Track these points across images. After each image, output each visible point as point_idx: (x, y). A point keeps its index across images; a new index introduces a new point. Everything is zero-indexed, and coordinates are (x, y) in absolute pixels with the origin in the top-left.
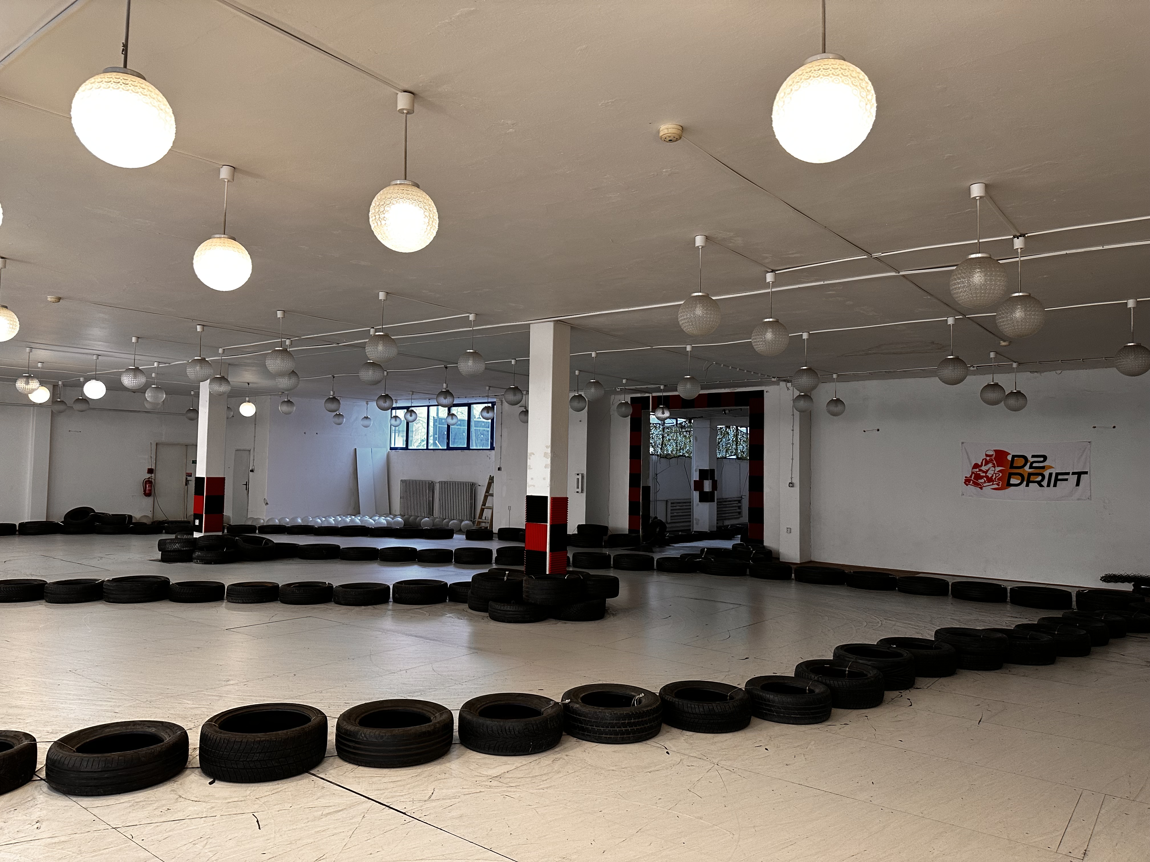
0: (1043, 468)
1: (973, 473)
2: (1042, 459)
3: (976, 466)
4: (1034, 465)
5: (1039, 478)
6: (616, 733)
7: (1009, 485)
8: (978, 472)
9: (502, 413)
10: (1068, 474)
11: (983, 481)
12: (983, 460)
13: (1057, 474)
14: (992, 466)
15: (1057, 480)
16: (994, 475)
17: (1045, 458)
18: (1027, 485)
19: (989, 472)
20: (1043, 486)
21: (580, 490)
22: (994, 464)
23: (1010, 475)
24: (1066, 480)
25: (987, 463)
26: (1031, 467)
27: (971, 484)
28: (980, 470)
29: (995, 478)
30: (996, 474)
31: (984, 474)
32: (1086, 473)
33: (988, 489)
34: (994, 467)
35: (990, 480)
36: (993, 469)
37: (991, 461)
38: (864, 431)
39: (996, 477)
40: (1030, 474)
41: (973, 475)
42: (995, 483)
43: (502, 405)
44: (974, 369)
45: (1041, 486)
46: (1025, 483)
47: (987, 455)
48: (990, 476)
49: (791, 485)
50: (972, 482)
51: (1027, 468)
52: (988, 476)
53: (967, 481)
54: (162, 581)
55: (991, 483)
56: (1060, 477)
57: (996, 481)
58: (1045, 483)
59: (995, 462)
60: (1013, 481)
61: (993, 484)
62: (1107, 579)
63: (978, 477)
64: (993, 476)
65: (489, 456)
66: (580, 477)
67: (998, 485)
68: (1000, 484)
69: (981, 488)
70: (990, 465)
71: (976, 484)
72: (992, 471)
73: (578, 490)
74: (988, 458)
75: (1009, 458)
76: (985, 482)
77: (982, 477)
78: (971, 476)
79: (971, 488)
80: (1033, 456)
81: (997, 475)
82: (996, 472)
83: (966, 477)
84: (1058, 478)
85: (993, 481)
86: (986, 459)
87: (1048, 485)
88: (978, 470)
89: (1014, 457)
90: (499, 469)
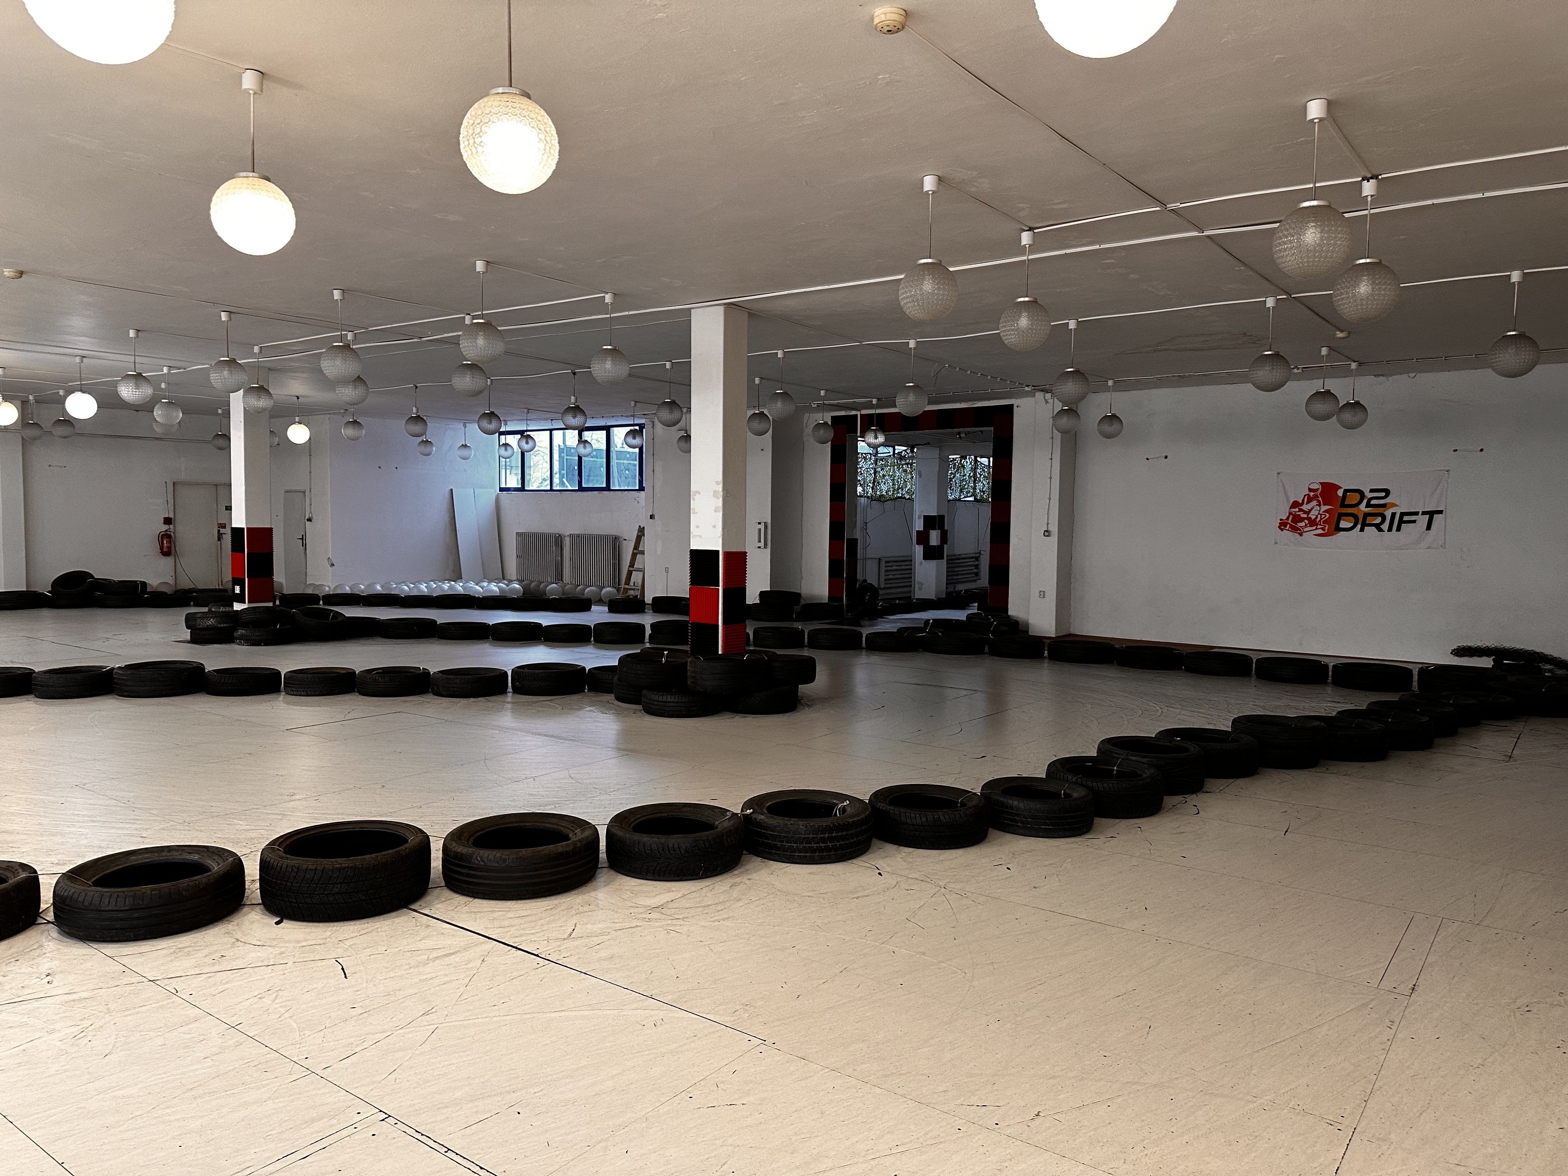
0: (1384, 506)
1: (1290, 513)
2: (1383, 494)
3: (1295, 504)
4: (1373, 502)
5: (1378, 520)
6: (813, 851)
7: (1338, 529)
8: (1297, 513)
9: (653, 439)
10: (1417, 513)
11: (1303, 524)
12: (1305, 496)
13: (1403, 514)
14: (1317, 505)
15: (1401, 522)
16: (1319, 516)
17: (1387, 492)
18: (1362, 530)
19: (1312, 513)
20: (1383, 531)
21: (762, 544)
22: (1319, 501)
23: (1340, 516)
24: (1414, 522)
25: (1310, 500)
26: (1368, 505)
27: (1287, 528)
28: (1300, 510)
29: (1320, 521)
30: (1321, 515)
31: (1305, 516)
32: (1441, 512)
33: (1310, 535)
34: (1319, 505)
35: (1313, 523)
36: (1318, 508)
37: (1316, 497)
38: (1148, 459)
39: (1321, 519)
40: (1366, 515)
41: (1291, 516)
42: (1319, 527)
43: (653, 427)
44: (1299, 371)
45: (1380, 530)
46: (1359, 526)
47: (1310, 490)
48: (1313, 517)
49: (1047, 533)
50: (1288, 526)
51: (1363, 507)
52: (1310, 518)
53: (1282, 525)
54: (194, 668)
55: (1314, 528)
56: (1406, 518)
57: (1320, 525)
58: (1385, 526)
59: (1320, 499)
60: (1343, 524)
61: (1316, 529)
62: (1460, 652)
63: (1297, 519)
64: (1317, 517)
65: (637, 499)
66: (762, 527)
67: (1323, 529)
68: (1326, 528)
69: (1301, 534)
70: (1314, 503)
71: (1294, 529)
72: (1316, 510)
73: (759, 545)
74: (1312, 494)
75: (1340, 493)
76: (1306, 525)
77: (1302, 520)
78: (1288, 519)
79: (1287, 534)
80: (1372, 491)
81: (1323, 516)
82: (1321, 513)
83: (1281, 520)
84: (1403, 520)
85: (1317, 525)
86: (1308, 495)
87: (1390, 529)
88: (1297, 510)
89: (1346, 491)
90: (652, 517)
